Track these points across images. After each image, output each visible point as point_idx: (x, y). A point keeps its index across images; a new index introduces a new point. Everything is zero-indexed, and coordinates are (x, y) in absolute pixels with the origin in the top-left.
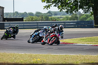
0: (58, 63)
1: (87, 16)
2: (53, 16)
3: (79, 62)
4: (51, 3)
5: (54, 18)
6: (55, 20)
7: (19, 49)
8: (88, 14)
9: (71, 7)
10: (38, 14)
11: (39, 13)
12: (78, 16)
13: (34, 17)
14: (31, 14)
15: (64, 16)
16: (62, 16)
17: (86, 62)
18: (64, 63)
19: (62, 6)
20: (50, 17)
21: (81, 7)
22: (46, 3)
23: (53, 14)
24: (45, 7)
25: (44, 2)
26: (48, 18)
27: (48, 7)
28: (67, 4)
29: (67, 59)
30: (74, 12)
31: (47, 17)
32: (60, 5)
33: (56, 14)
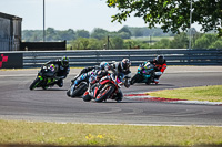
0: (143, 143)
1: (210, 37)
2: (133, 39)
3: (192, 141)
4: (129, 10)
5: (135, 43)
6: (138, 47)
7: (55, 112)
8: (211, 33)
9: (173, 18)
10: (99, 33)
11: (102, 31)
12: (190, 38)
13: (90, 40)
14: (83, 34)
15: (159, 39)
16: (153, 39)
17: (206, 141)
18: (158, 144)
19: (154, 16)
20: (126, 41)
21: (197, 18)
22: (116, 8)
23: (133, 33)
24: (115, 17)
25: (114, 5)
26: (122, 42)
27: (122, 17)
28: (166, 10)
29: (164, 134)
30: (180, 29)
31: (118, 41)
32: (148, 13)
33: (139, 33)
